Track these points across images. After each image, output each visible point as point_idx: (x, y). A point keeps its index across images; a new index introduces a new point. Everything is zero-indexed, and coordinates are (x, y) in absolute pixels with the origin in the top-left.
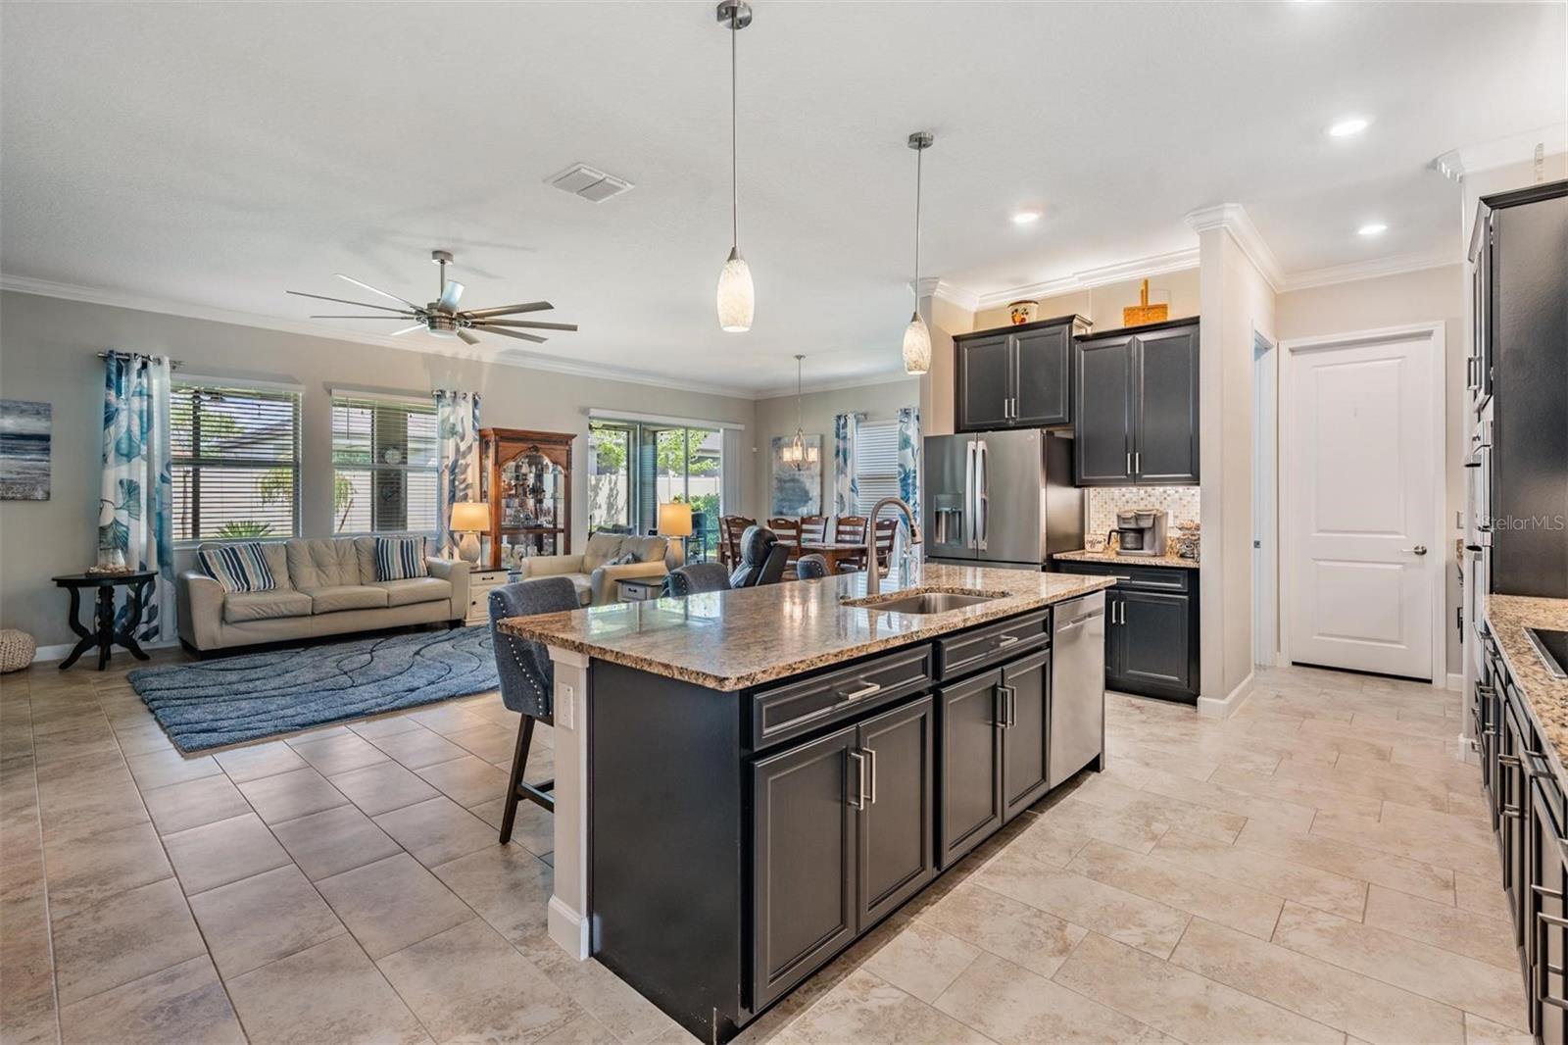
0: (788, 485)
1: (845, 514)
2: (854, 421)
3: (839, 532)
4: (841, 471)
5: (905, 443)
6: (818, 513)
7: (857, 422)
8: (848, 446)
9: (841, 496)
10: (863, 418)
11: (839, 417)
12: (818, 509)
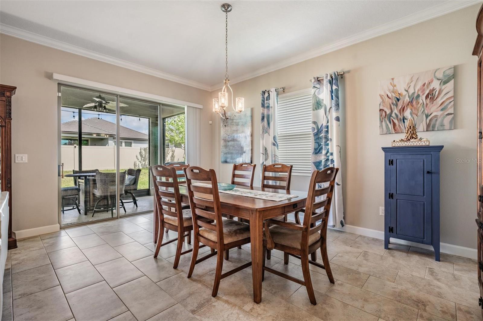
0: (230, 143)
1: (269, 163)
2: (275, 93)
3: (265, 178)
4: (266, 131)
5: (318, 105)
6: (249, 162)
7: (278, 95)
8: (270, 113)
9: (266, 149)
10: (281, 91)
11: (264, 93)
12: (250, 159)
